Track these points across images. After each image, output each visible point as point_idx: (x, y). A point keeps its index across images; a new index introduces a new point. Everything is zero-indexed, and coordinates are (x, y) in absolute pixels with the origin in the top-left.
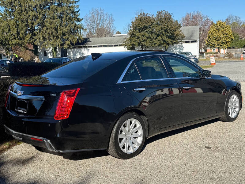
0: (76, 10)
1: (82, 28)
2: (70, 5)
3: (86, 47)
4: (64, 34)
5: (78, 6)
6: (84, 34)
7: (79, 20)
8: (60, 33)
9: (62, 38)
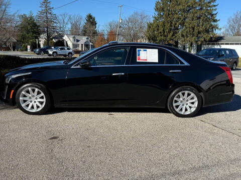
0: (214, 12)
1: (217, 28)
2: (209, 9)
3: (219, 44)
4: (199, 33)
5: (215, 10)
6: (218, 33)
7: (215, 21)
8: (196, 31)
9: (197, 36)
